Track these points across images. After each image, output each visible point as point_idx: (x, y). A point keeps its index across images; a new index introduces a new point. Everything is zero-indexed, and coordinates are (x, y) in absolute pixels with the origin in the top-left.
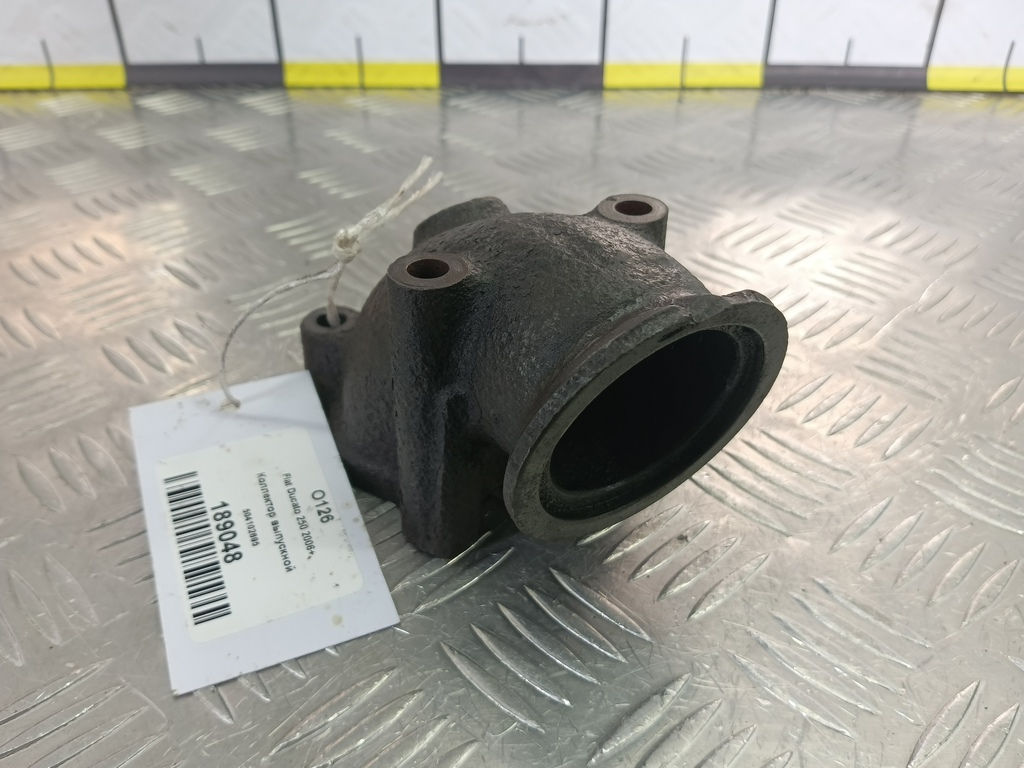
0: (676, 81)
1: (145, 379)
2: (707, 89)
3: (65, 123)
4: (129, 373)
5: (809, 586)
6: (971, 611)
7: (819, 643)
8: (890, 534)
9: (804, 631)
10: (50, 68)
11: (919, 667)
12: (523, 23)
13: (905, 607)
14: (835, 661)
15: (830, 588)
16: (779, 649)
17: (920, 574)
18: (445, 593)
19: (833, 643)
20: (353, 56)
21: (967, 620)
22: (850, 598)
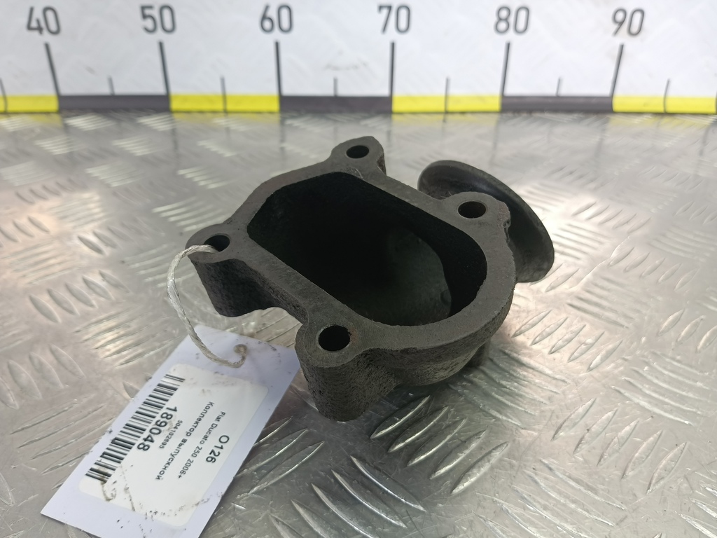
0: (442, 108)
1: (60, 320)
2: (463, 113)
3: (14, 136)
4: (49, 315)
5: (538, 466)
6: (654, 481)
7: (545, 508)
8: (595, 426)
9: (535, 500)
10: (5, 98)
11: (617, 524)
12: (336, 68)
13: (607, 480)
14: (558, 522)
15: (552, 467)
16: (516, 514)
17: (616, 455)
18: (273, 477)
19: (555, 508)
20: (219, 90)
21: (651, 488)
22: (567, 474)
